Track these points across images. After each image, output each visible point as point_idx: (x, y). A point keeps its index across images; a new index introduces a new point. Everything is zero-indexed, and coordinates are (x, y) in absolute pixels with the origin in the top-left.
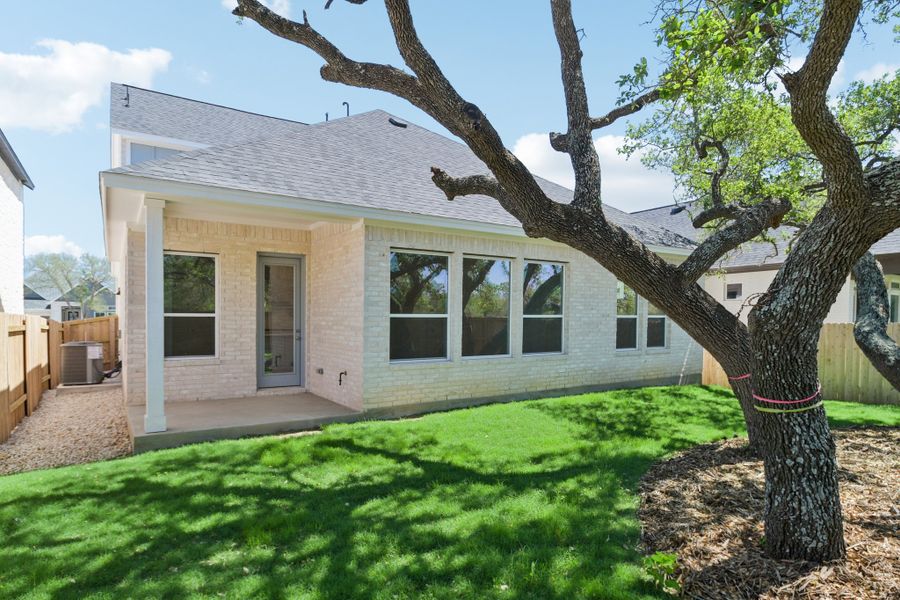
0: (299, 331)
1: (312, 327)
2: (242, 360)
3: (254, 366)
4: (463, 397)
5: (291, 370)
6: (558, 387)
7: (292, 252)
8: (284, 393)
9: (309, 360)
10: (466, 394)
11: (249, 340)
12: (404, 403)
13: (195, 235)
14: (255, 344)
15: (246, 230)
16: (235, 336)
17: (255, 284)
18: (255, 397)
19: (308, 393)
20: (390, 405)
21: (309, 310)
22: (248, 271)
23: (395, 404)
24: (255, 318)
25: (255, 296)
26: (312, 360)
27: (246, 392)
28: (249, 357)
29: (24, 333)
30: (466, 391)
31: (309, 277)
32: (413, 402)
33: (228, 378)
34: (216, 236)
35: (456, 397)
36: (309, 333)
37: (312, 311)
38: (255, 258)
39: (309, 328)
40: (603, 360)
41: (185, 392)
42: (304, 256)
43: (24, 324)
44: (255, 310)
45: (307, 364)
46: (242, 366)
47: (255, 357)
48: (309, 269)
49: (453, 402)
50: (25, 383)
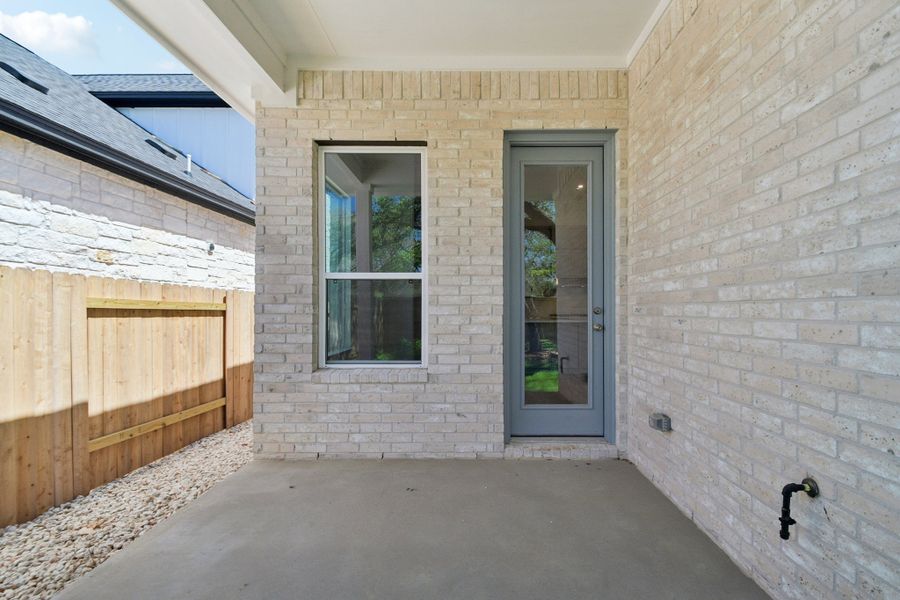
0: (600, 312)
1: (632, 302)
2: (473, 376)
3: (499, 389)
5: (583, 399)
7: (583, 126)
8: (565, 455)
9: (625, 379)
11: (487, 330)
13: (378, 103)
14: (499, 339)
15: (478, 85)
16: (457, 321)
17: (499, 203)
18: (502, 460)
19: (623, 463)
21: (624, 261)
22: (485, 174)
24: (500, 280)
25: (500, 231)
26: (632, 381)
27: (480, 448)
28: (487, 369)
31: (624, 182)
33: (444, 413)
34: (418, 104)
36: (625, 318)
37: (631, 262)
38: (498, 145)
39: (624, 305)
41: (357, 438)
42: (614, 131)
43: (225, 301)
44: (500, 262)
45: (619, 389)
46: (471, 389)
47: (500, 368)
48: (624, 165)
50: (224, 381)
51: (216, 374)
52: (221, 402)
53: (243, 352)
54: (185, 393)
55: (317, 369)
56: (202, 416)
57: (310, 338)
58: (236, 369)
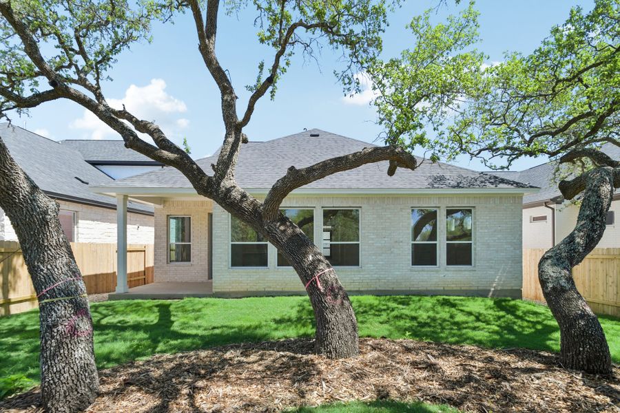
2: (201, 264)
4: (275, 290)
6: (352, 289)
10: (279, 288)
11: (204, 255)
12: (237, 290)
13: (181, 207)
15: (202, 204)
16: (198, 253)
17: (207, 228)
18: (208, 282)
20: (228, 290)
22: (204, 222)
23: (231, 290)
24: (207, 244)
25: (207, 234)
27: (203, 280)
28: (204, 263)
29: (144, 251)
30: (278, 287)
32: (242, 290)
33: (195, 273)
34: (190, 207)
35: (271, 289)
38: (207, 216)
40: (397, 273)
41: (176, 278)
43: (145, 248)
44: (207, 241)
46: (201, 267)
49: (269, 292)
50: (145, 271)
51: (142, 269)
52: (144, 277)
53: (150, 263)
54: (135, 273)
55: (168, 263)
56: (139, 280)
57: (166, 257)
58: (148, 268)
